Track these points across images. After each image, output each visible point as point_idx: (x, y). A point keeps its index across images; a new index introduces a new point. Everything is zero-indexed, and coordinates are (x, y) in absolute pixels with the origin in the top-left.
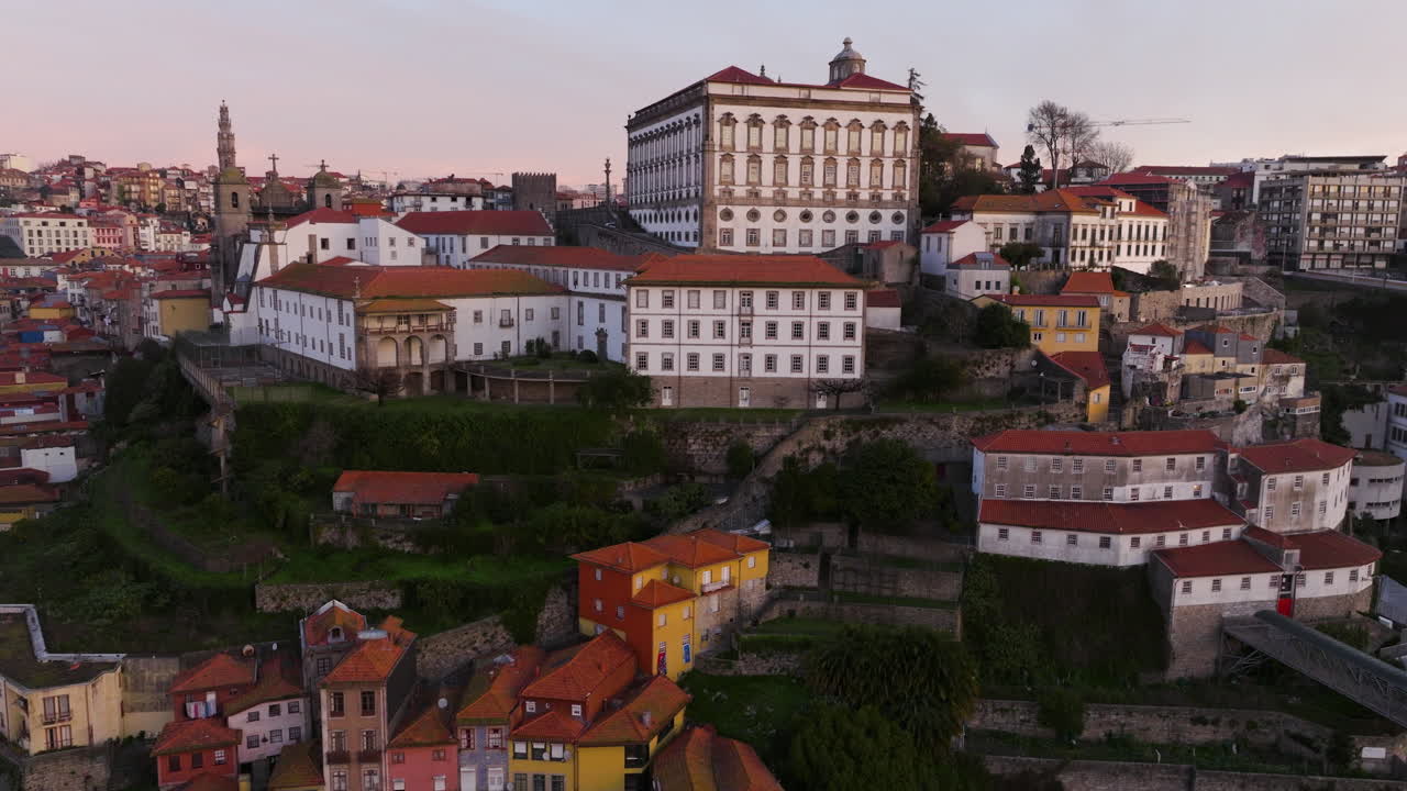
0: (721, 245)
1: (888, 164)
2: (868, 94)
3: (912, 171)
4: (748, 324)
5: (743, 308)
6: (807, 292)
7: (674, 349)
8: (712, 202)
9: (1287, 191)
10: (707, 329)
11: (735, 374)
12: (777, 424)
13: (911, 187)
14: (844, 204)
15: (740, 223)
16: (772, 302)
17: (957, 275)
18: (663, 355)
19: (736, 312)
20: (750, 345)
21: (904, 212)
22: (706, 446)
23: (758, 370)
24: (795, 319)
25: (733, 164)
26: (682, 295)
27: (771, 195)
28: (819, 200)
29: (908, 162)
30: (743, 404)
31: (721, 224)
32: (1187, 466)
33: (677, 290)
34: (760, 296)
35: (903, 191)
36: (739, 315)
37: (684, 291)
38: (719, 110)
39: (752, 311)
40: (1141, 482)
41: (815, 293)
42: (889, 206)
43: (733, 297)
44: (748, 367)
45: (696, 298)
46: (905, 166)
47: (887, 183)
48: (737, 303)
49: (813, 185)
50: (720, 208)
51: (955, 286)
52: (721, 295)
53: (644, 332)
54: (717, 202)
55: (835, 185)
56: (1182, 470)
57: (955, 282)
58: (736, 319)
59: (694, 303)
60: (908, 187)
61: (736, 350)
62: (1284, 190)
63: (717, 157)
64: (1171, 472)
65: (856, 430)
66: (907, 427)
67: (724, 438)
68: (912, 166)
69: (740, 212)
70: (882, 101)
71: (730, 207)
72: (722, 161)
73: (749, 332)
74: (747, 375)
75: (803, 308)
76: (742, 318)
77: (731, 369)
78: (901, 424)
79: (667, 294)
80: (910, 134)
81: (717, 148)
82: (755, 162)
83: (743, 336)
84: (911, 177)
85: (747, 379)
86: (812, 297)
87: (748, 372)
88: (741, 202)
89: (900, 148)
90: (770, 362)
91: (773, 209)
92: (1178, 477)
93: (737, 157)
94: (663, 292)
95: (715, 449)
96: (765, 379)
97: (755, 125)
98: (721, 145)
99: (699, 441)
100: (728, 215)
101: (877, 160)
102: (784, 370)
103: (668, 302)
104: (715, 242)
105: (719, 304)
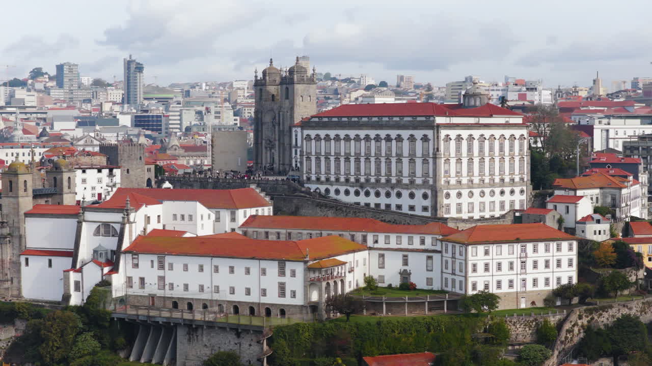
0: (445, 214)
1: (517, 160)
2: (504, 119)
3: (527, 163)
4: (524, 262)
5: (522, 254)
6: (551, 243)
7: (490, 279)
8: (441, 188)
9: (643, 149)
10: (505, 266)
11: (519, 290)
12: (558, 314)
13: (527, 173)
14: (498, 186)
15: (453, 201)
16: (535, 250)
17: (585, 227)
18: (484, 281)
19: (519, 256)
20: (526, 273)
21: (525, 188)
22: (525, 328)
23: (530, 287)
24: (545, 258)
25: (450, 165)
26: (493, 248)
27: (466, 182)
28: (487, 183)
29: (525, 158)
30: (523, 306)
31: (445, 201)
33: (491, 246)
34: (530, 246)
35: (524, 176)
36: (520, 258)
37: (495, 246)
38: (443, 133)
39: (526, 254)
41: (555, 244)
42: (518, 185)
43: (517, 247)
44: (525, 286)
45: (500, 250)
46: (524, 161)
47: (517, 171)
48: (519, 251)
49: (485, 175)
50: (445, 191)
51: (583, 234)
52: (512, 247)
53: (475, 270)
54: (443, 188)
55: (494, 174)
57: (583, 231)
58: (519, 260)
59: (499, 253)
60: (526, 173)
61: (519, 277)
62: (640, 148)
63: (443, 160)
65: (591, 314)
66: (614, 310)
67: (534, 323)
68: (527, 160)
69: (453, 193)
70: (512, 123)
71: (449, 191)
72: (445, 163)
73: (525, 266)
74: (524, 290)
75: (549, 252)
76: (522, 259)
77: (517, 287)
78: (611, 309)
79: (486, 248)
80: (526, 142)
81: (442, 156)
82: (459, 163)
83: (522, 269)
84: (527, 167)
85: (525, 292)
86: (553, 245)
87: (524, 288)
88: (454, 187)
89: (522, 150)
90: (535, 282)
91: (468, 191)
93: (451, 160)
94: (484, 247)
95: (530, 329)
96: (533, 292)
97: (459, 141)
98: (444, 154)
99: (522, 326)
100: (448, 196)
101: (512, 158)
102: (541, 286)
103: (487, 253)
104: (443, 212)
105: (511, 252)
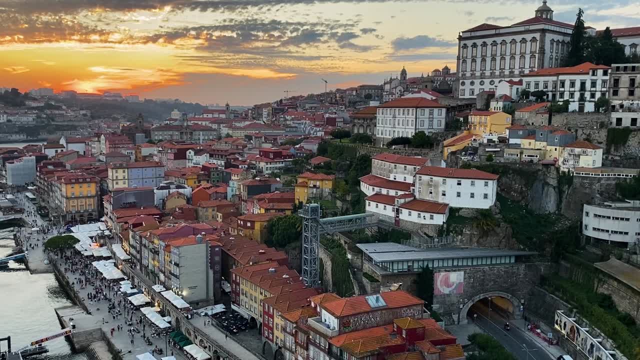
0: (461, 96)
1: (528, 57)
2: (524, 27)
3: (538, 59)
6: (405, 109)
8: (458, 79)
13: (538, 67)
14: (508, 77)
15: (467, 87)
19: (393, 116)
24: (403, 119)
25: (466, 64)
26: (385, 111)
27: (479, 75)
28: (498, 75)
29: (537, 55)
31: (461, 87)
32: (410, 170)
34: (397, 111)
35: (534, 69)
37: (385, 109)
38: (462, 43)
40: (397, 173)
41: (407, 109)
44: (395, 135)
46: (535, 57)
47: (527, 66)
49: (495, 70)
50: (461, 81)
52: (391, 110)
53: (379, 123)
54: (460, 79)
55: (504, 69)
56: (409, 171)
60: (536, 67)
63: (461, 61)
64: (405, 171)
68: (538, 56)
69: (468, 82)
70: (530, 29)
71: (464, 80)
72: (463, 63)
73: (395, 123)
75: (404, 115)
77: (392, 136)
80: (538, 42)
82: (474, 62)
83: (394, 125)
84: (538, 62)
86: (406, 111)
88: (468, 78)
89: (533, 50)
90: (398, 133)
91: (480, 80)
92: (408, 174)
93: (468, 60)
94: (382, 109)
97: (475, 47)
98: (462, 57)
100: (463, 84)
101: (522, 56)
103: (383, 113)
104: (459, 95)
105: (391, 113)
